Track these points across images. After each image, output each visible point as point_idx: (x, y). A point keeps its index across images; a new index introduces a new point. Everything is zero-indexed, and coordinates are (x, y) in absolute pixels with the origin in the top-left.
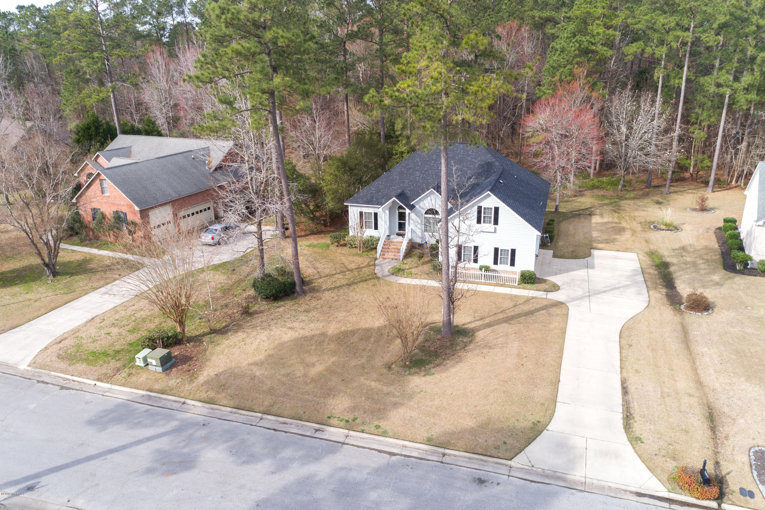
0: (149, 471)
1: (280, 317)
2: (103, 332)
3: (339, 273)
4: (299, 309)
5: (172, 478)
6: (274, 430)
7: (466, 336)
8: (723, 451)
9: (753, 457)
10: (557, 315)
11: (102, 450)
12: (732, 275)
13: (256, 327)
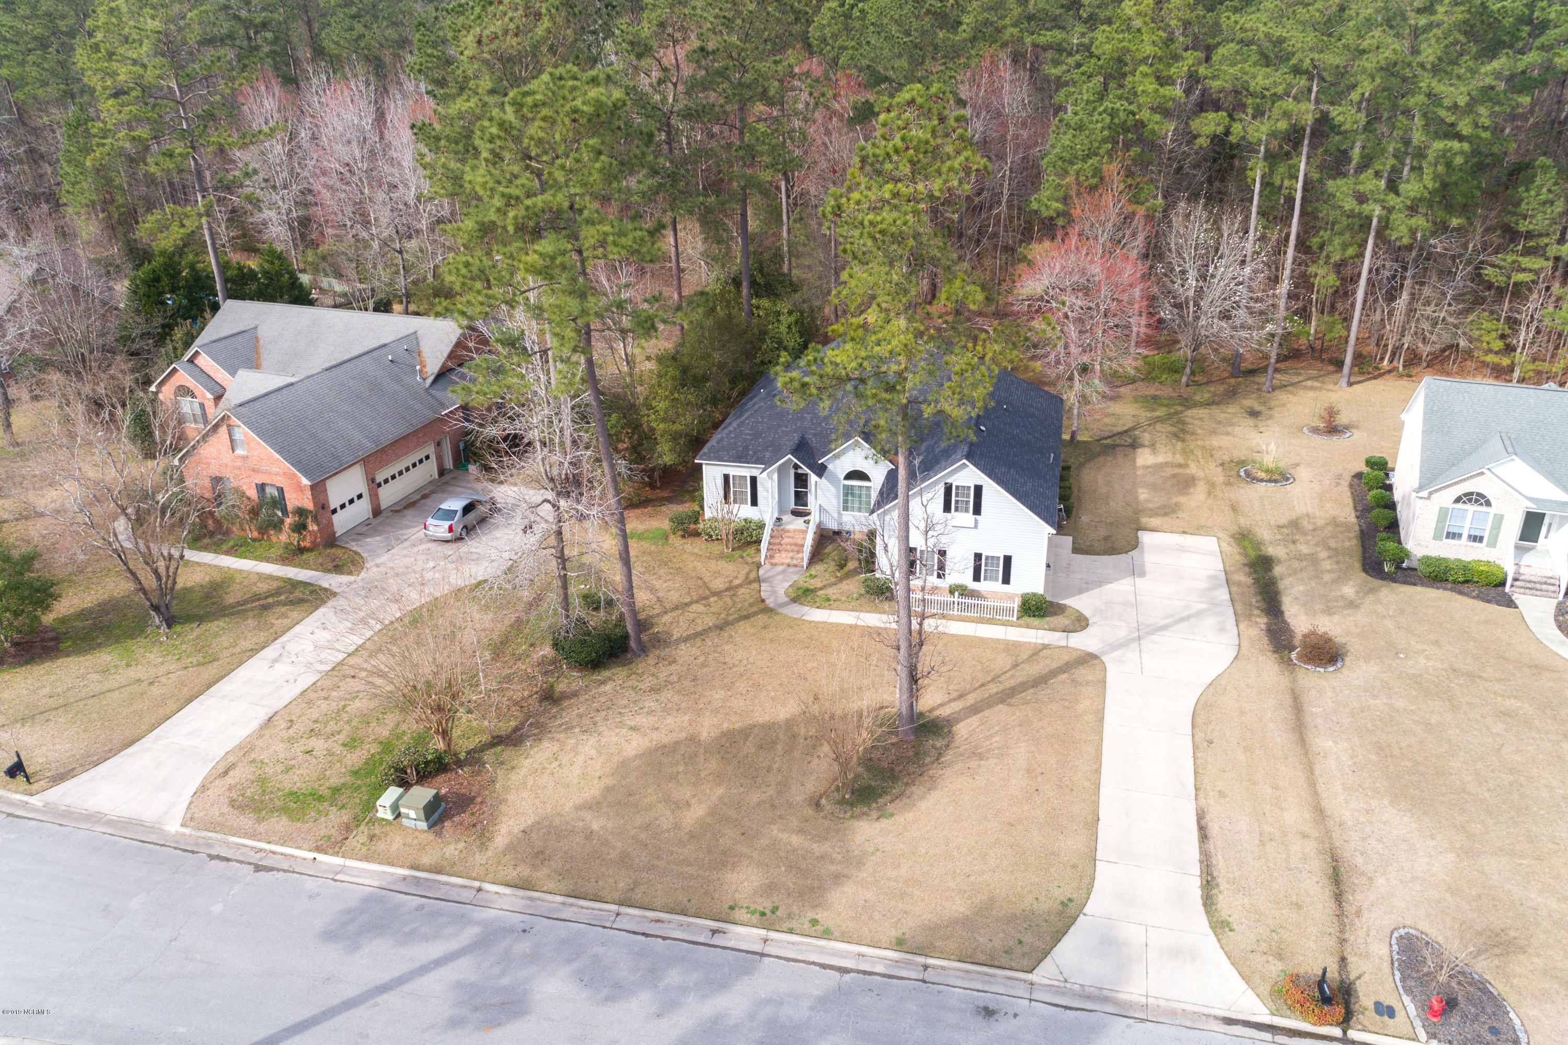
0: (455, 1023)
1: (609, 703)
2: (298, 748)
3: (697, 602)
4: (641, 685)
5: (497, 1033)
6: (643, 934)
7: (939, 735)
8: (1352, 938)
9: (1395, 947)
10: (1087, 683)
11: (364, 989)
12: (1377, 582)
13: (573, 728)
